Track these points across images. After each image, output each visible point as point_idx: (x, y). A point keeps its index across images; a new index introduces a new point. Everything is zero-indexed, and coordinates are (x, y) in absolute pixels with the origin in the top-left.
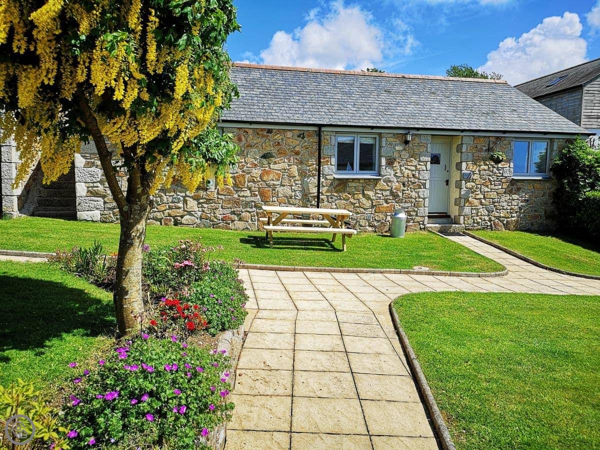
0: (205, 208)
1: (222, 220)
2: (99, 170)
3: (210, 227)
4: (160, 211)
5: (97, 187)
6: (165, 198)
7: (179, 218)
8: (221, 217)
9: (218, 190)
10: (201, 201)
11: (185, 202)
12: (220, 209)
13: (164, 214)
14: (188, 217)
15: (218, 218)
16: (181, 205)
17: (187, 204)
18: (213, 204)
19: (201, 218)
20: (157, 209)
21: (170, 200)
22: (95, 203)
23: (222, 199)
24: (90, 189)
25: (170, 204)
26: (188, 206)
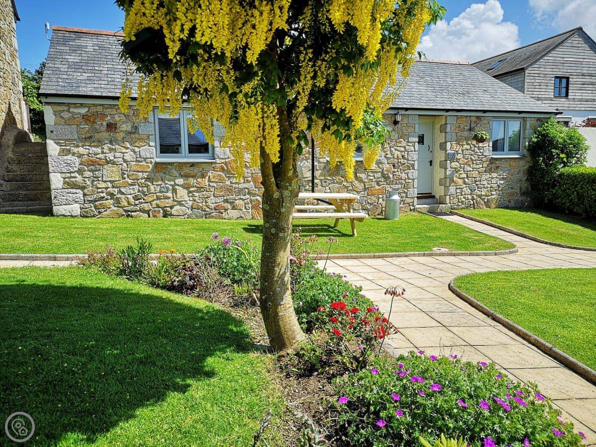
0: (196, 197)
1: (215, 209)
2: (76, 158)
3: (202, 217)
4: (147, 203)
5: (75, 177)
6: (152, 188)
7: (168, 209)
8: (213, 206)
9: (209, 177)
10: (192, 189)
11: (174, 191)
12: (212, 197)
13: (151, 205)
14: (177, 207)
15: (211, 208)
16: (170, 194)
17: (176, 194)
18: (205, 192)
19: (192, 208)
20: (144, 200)
21: (158, 189)
22: (74, 196)
23: (213, 186)
24: (67, 180)
25: (158, 194)
26: (178, 196)
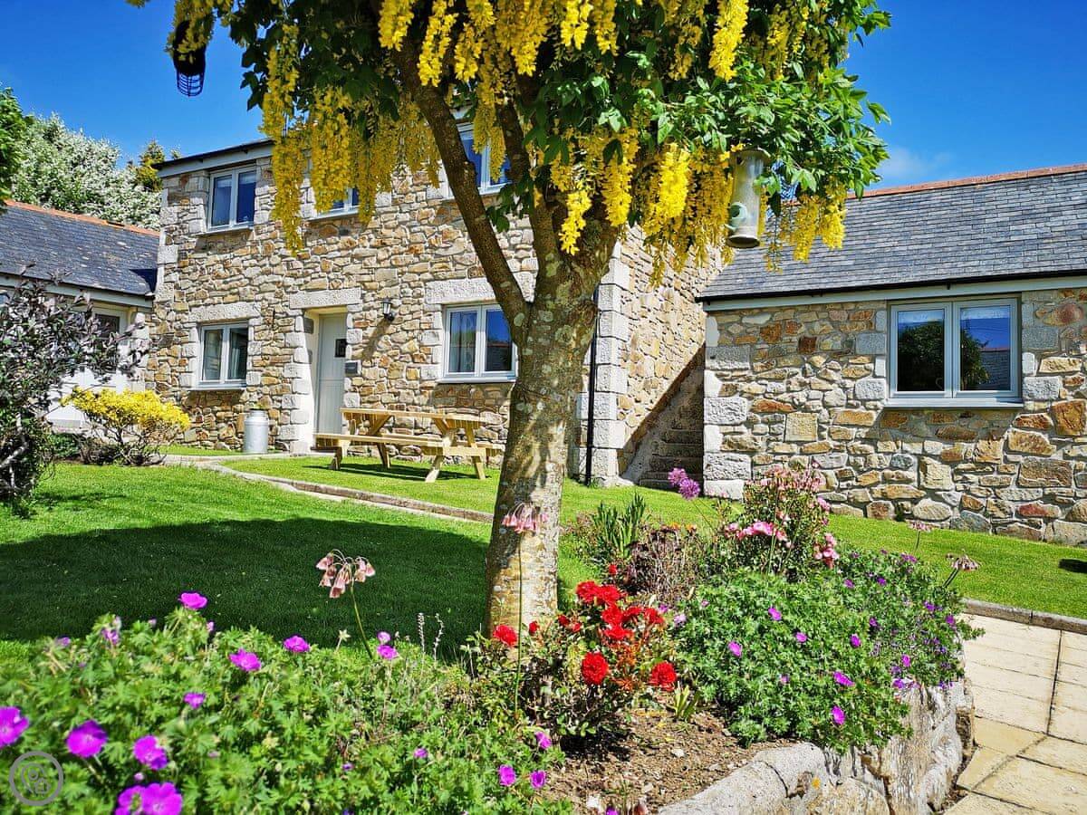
0: (971, 483)
1: (1019, 514)
2: (745, 400)
3: (985, 530)
4: (863, 487)
5: (741, 433)
6: (874, 458)
7: (907, 504)
8: (1014, 507)
9: (1007, 441)
10: (962, 466)
11: (922, 467)
12: (1013, 488)
13: (871, 492)
14: (927, 502)
15: (1008, 510)
16: (911, 474)
17: (925, 473)
18: (994, 475)
19: (962, 508)
20: (857, 481)
21: (887, 461)
22: (736, 464)
23: (1017, 463)
24: (728, 437)
25: (887, 471)
26: (930, 479)
